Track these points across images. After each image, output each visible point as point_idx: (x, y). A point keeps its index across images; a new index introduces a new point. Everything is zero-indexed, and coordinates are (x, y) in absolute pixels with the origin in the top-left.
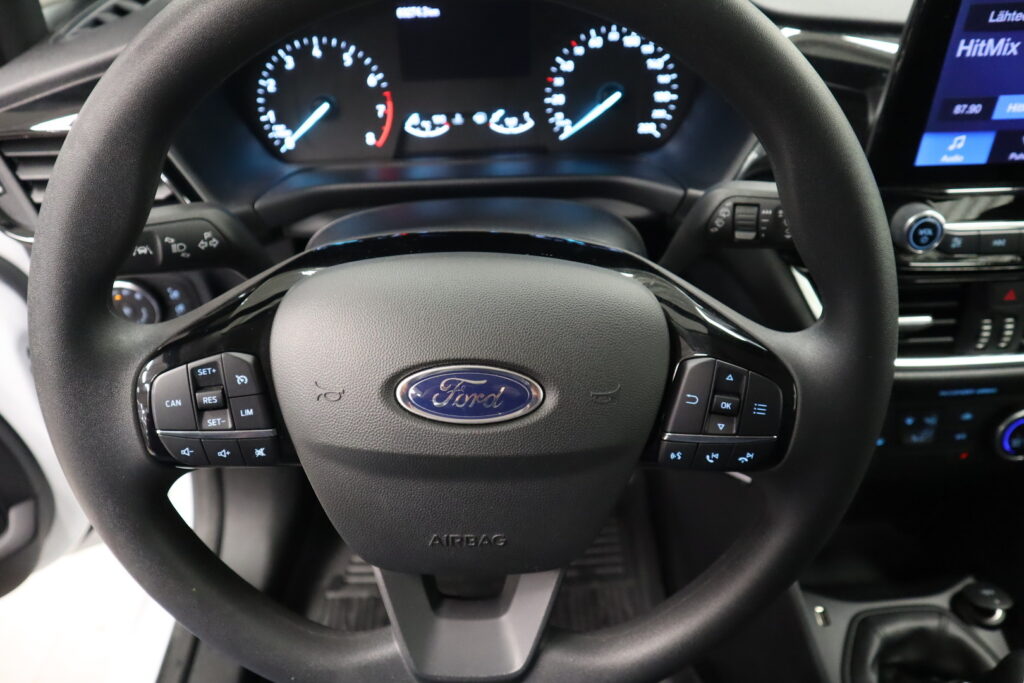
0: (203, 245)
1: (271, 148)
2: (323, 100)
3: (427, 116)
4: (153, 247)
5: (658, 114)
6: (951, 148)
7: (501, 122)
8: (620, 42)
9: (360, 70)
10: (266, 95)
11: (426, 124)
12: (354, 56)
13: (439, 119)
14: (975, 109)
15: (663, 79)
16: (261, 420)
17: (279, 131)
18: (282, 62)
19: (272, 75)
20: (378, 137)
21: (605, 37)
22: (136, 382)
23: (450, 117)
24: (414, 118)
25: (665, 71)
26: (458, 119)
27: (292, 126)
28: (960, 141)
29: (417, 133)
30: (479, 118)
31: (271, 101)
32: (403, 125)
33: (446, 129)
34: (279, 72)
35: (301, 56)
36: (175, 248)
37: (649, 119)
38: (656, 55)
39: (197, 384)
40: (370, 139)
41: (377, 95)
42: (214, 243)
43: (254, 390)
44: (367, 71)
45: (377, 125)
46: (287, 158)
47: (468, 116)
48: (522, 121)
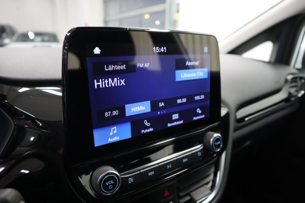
6: (111, 134)
14: (115, 113)
28: (114, 130)
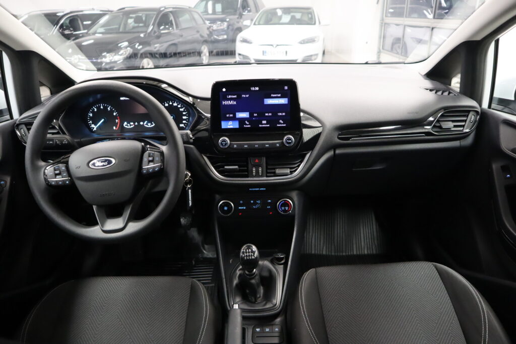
0: (64, 142)
1: (91, 130)
2: (102, 118)
3: (129, 123)
4: (53, 142)
5: (184, 122)
7: (147, 124)
8: (172, 104)
9: (112, 112)
10: (90, 117)
11: (129, 125)
12: (110, 108)
13: (132, 123)
14: (231, 115)
15: (184, 113)
16: (67, 176)
17: (93, 126)
18: (94, 110)
19: (91, 112)
20: (116, 128)
21: (169, 104)
22: (44, 173)
23: (134, 123)
24: (126, 123)
25: (184, 111)
26: (136, 124)
27: (96, 125)
28: (230, 123)
29: (126, 127)
30: (142, 123)
31: (91, 118)
32: (123, 125)
33: (133, 126)
34: (93, 112)
35: (98, 108)
36: (58, 143)
37: (182, 123)
38: (181, 108)
39: (55, 170)
40: (114, 128)
41: (116, 117)
42: (66, 142)
43: (66, 170)
44: (113, 112)
45: (116, 125)
46: (94, 132)
47: (139, 123)
48: (152, 124)
